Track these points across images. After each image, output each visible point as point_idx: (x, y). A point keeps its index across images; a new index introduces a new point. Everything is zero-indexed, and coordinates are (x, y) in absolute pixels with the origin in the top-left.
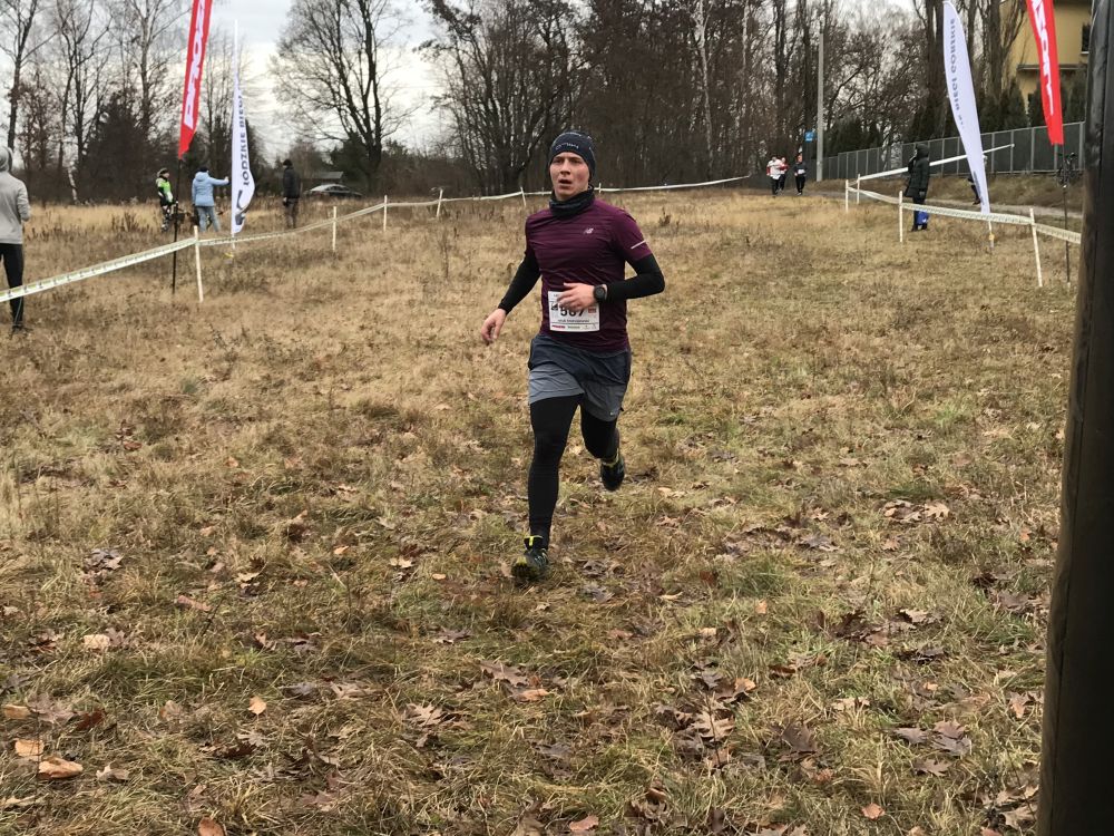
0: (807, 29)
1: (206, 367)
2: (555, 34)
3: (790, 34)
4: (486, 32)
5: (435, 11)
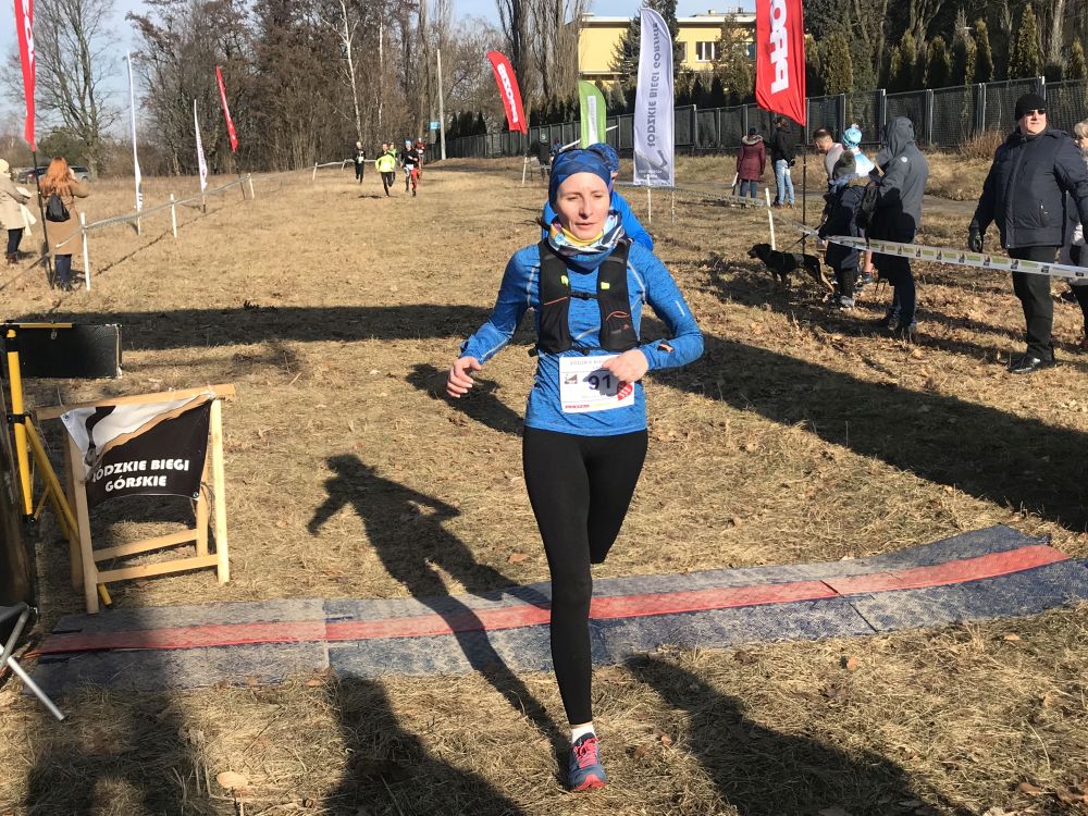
3: (413, 47)
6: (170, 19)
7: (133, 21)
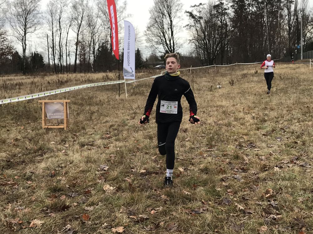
0: (297, 16)
1: (128, 116)
2: (224, 21)
3: (292, 18)
4: (204, 21)
5: (190, 16)
6: (200, 12)
7: (187, 13)
